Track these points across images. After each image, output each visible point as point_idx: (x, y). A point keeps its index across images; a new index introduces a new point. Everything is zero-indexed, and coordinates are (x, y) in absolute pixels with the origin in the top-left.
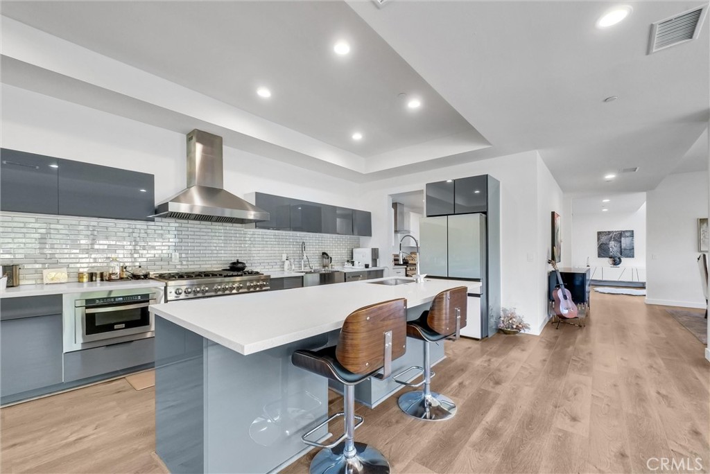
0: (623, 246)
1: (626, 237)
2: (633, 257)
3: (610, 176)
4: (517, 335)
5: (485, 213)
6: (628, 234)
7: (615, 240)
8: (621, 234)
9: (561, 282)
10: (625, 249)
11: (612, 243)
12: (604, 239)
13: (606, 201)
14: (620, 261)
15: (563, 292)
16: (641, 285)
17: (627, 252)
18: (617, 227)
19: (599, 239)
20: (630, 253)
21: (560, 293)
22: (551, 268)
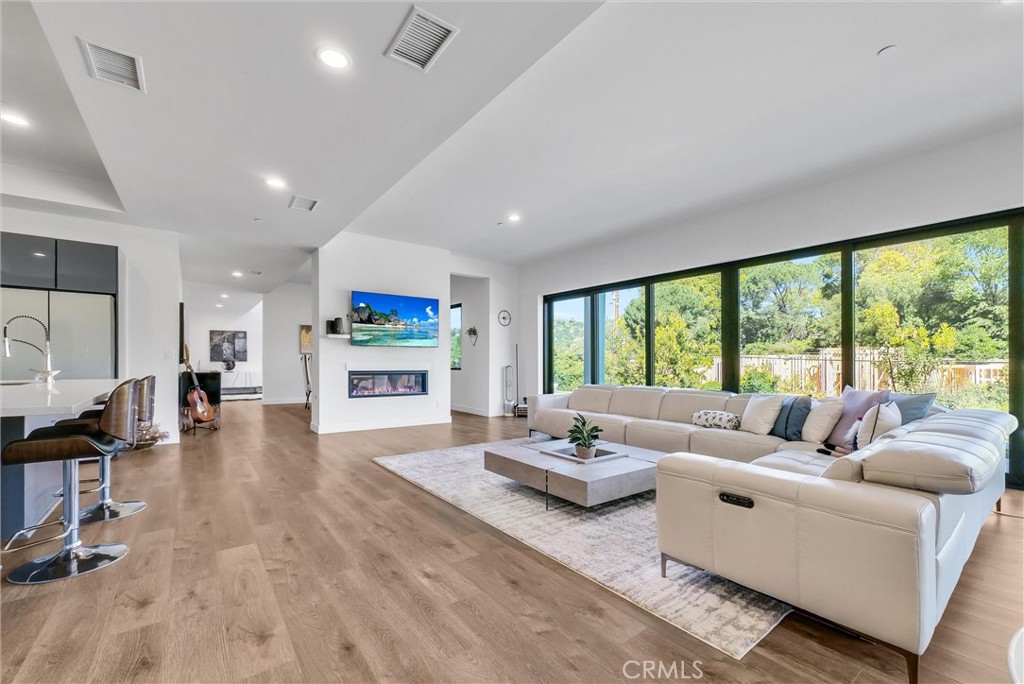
0: (237, 348)
1: (239, 338)
2: (246, 360)
3: (237, 274)
4: (152, 447)
5: (115, 296)
6: (241, 335)
7: (228, 342)
8: (235, 335)
9: (196, 383)
10: (239, 352)
11: (226, 345)
12: (217, 339)
13: (225, 296)
14: (234, 365)
15: (199, 394)
16: (253, 391)
17: (240, 355)
18: (229, 326)
19: (211, 339)
20: (242, 356)
21: (195, 395)
22: (183, 368)
